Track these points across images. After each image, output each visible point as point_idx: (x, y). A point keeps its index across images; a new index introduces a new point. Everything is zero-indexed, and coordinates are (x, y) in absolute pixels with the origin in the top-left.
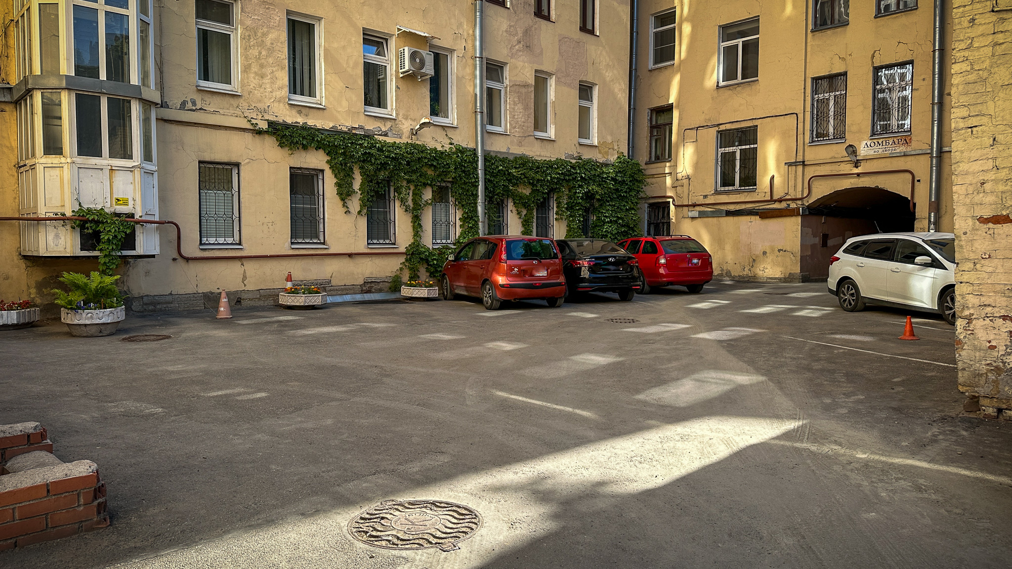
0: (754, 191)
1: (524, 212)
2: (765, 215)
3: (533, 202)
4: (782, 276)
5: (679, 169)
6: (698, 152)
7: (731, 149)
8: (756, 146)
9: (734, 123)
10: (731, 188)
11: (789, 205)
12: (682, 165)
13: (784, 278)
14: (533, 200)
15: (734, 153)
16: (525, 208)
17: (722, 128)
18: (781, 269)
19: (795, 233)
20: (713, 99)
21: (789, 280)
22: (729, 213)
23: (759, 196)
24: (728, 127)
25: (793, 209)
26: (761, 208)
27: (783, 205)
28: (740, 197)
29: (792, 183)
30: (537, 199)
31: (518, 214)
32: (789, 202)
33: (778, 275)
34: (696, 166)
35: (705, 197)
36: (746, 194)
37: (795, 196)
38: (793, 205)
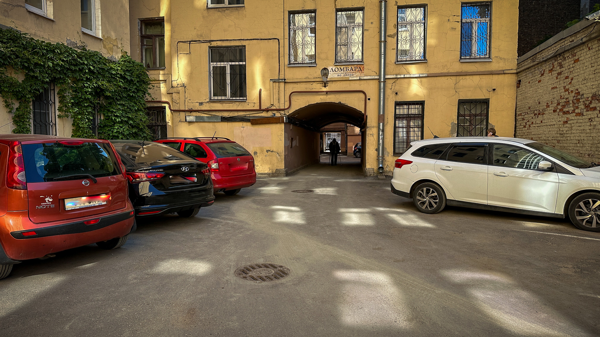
0: (244, 101)
1: (16, 105)
2: (255, 122)
3: (30, 92)
4: (270, 172)
5: (175, 77)
6: (191, 63)
7: (222, 64)
8: (244, 63)
9: (224, 42)
10: (223, 98)
11: (275, 114)
12: (177, 74)
13: (273, 173)
14: (29, 89)
15: (224, 68)
16: (18, 99)
17: (214, 44)
18: (269, 166)
19: (280, 137)
20: (204, 17)
21: (276, 175)
22: (224, 119)
23: (249, 106)
24: (219, 44)
25: (278, 118)
26: (251, 115)
27: (270, 114)
28: (233, 106)
29: (276, 96)
30: (35, 89)
31: (7, 106)
32: (274, 112)
33: (267, 171)
34: (191, 76)
35: (201, 104)
36: (238, 103)
37: (279, 107)
38: (278, 115)
